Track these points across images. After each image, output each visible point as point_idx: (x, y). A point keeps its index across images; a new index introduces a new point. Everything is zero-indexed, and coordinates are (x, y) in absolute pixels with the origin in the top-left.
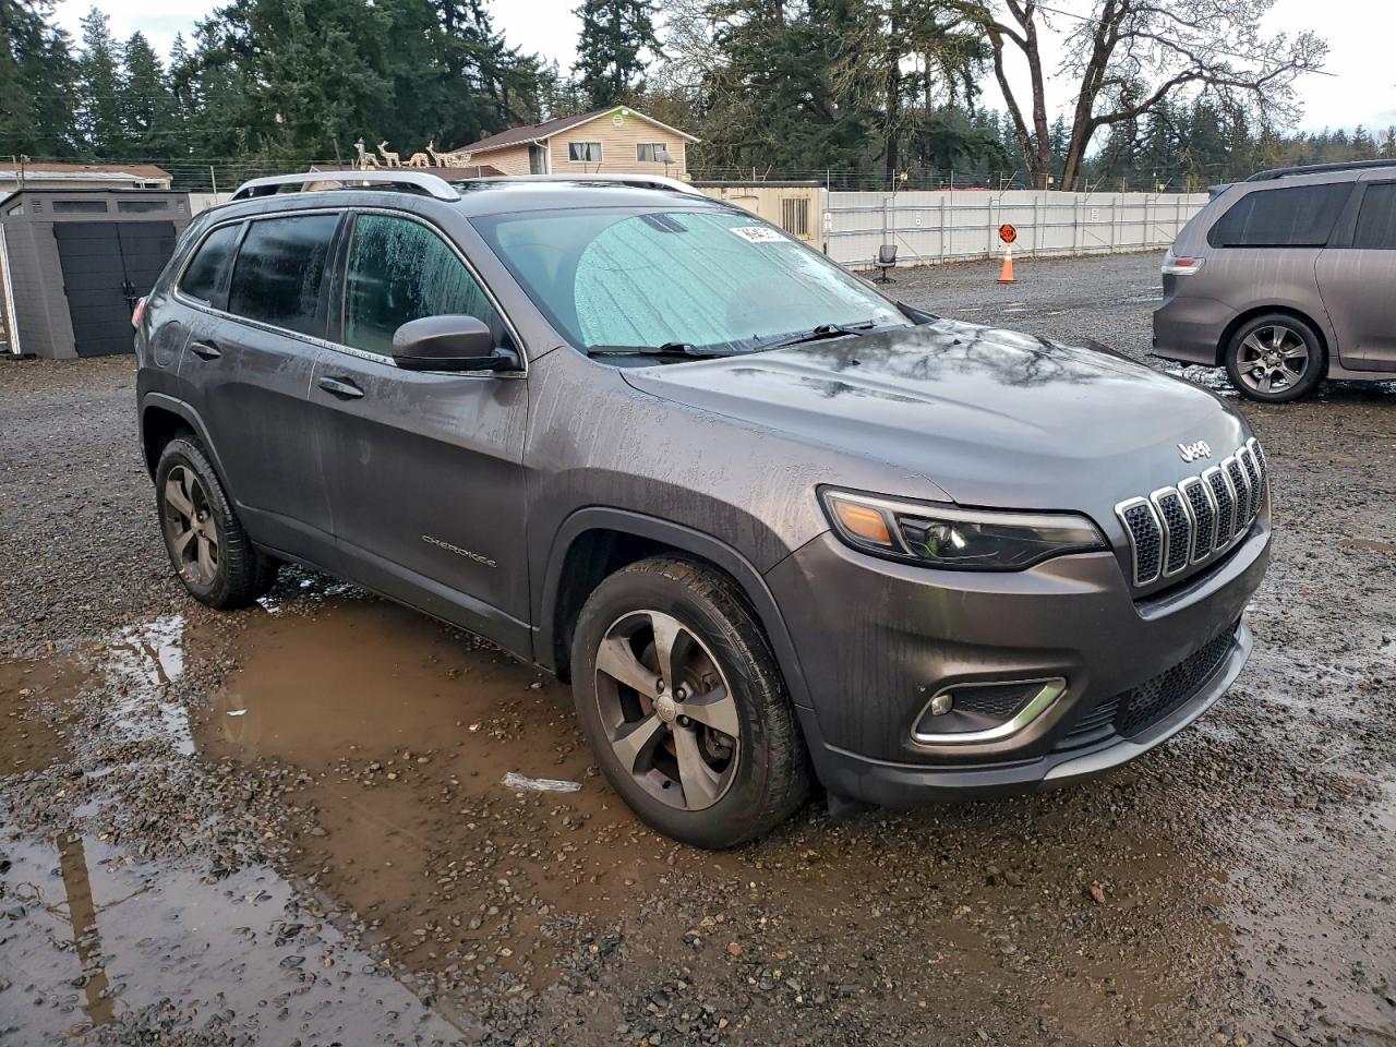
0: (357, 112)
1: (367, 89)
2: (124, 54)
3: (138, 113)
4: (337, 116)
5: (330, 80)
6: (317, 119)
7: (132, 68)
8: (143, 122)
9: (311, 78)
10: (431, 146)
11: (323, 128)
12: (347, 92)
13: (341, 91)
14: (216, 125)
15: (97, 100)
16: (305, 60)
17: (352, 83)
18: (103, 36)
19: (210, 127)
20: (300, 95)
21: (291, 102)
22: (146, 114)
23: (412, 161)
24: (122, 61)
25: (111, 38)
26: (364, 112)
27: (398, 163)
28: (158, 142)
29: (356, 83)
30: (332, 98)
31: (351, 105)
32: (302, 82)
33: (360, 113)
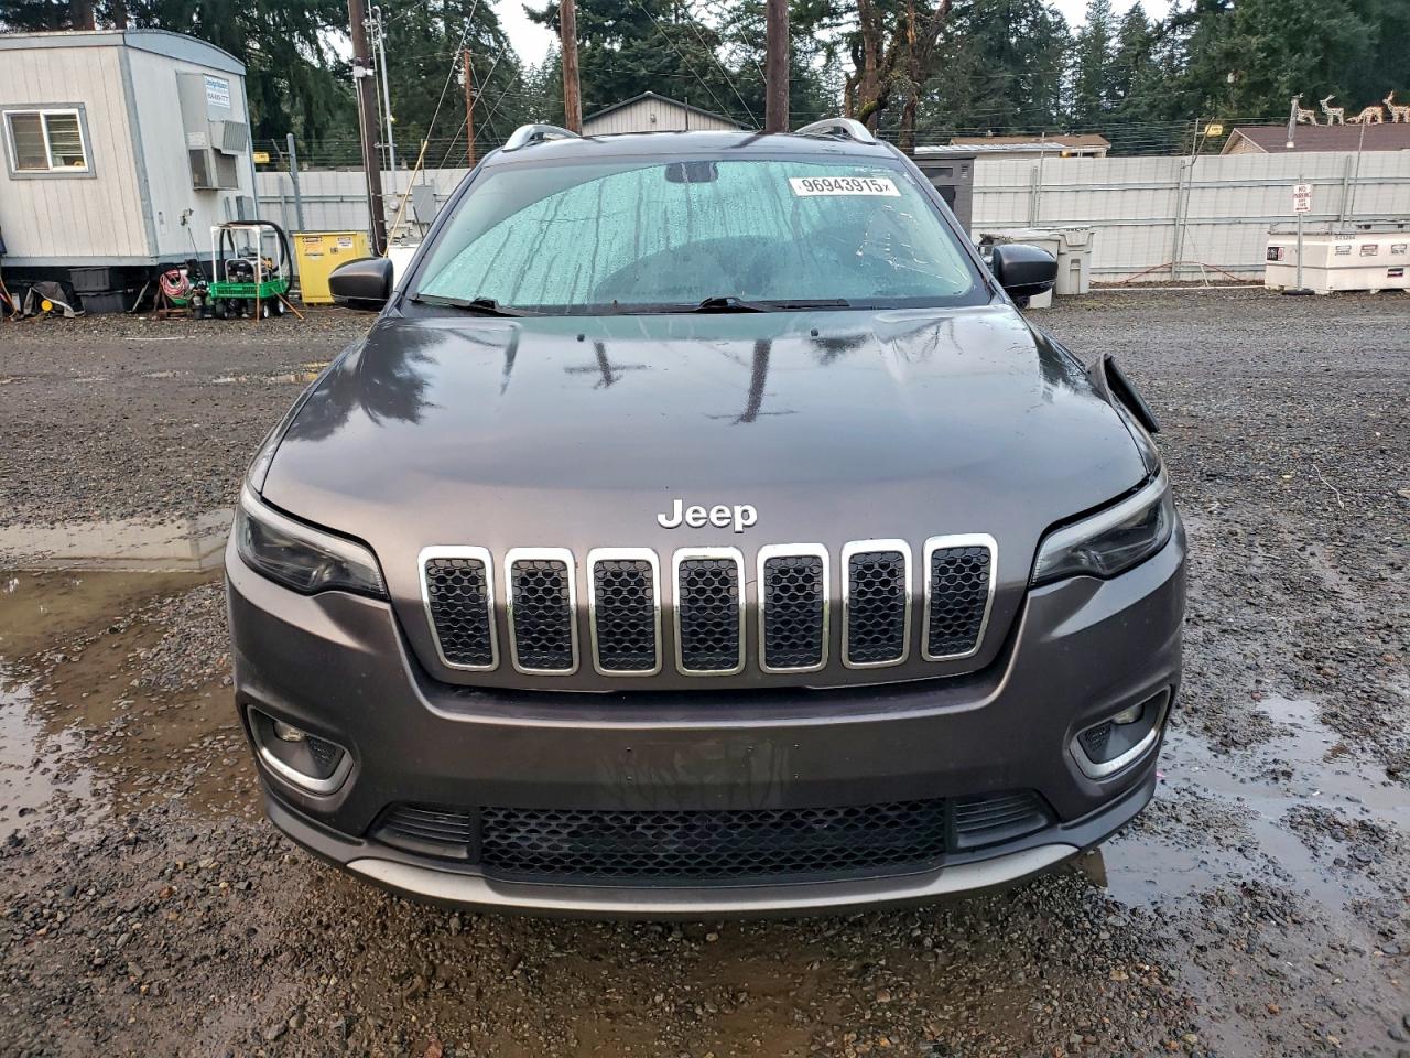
0: (1323, 63)
1: (1341, 36)
2: (1119, 27)
3: (1117, 84)
4: (1297, 69)
5: (1298, 30)
6: (1270, 75)
7: (1123, 41)
8: (1122, 93)
9: (1276, 29)
10: (1390, 98)
11: (1275, 85)
12: (1315, 41)
13: (1308, 41)
14: (1167, 90)
15: (1084, 74)
16: (1275, 10)
17: (1324, 30)
18: (1105, 11)
19: (1159, 93)
20: (1258, 49)
21: (1246, 59)
22: (1125, 85)
23: (1360, 117)
24: (1116, 33)
25: (1110, 13)
26: (1332, 63)
27: (1341, 121)
28: (1130, 111)
29: (1329, 30)
30: (1294, 49)
31: (1316, 56)
32: (1264, 35)
33: (1327, 64)
